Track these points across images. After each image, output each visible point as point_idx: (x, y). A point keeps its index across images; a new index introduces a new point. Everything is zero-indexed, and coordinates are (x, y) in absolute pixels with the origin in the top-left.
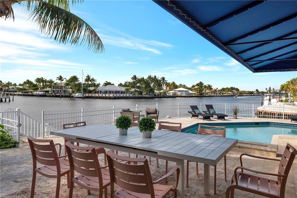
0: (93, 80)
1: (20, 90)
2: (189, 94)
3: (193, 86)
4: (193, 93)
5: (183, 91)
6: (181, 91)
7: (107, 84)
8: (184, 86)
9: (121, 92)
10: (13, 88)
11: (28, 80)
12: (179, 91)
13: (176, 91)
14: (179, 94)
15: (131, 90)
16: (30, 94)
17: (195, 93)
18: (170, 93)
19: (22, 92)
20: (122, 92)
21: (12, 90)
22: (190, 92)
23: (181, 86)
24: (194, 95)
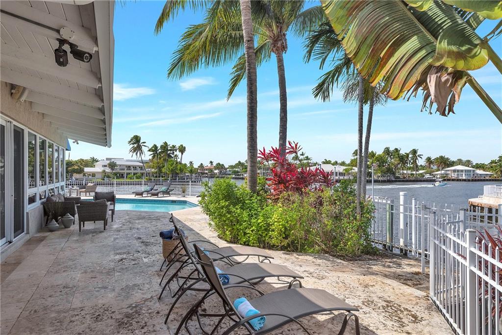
0: (307, 158)
1: (236, 173)
2: (475, 175)
3: (492, 162)
4: (487, 175)
5: (462, 171)
6: (458, 171)
7: (327, 162)
8: (468, 163)
9: (339, 173)
10: (230, 171)
11: (239, 162)
12: (454, 171)
13: (448, 170)
14: (454, 176)
15: (353, 171)
16: (241, 176)
17: (491, 174)
18: (437, 174)
19: (235, 175)
20: (341, 174)
21: (229, 173)
22: (480, 172)
23: (460, 162)
24: (487, 178)
